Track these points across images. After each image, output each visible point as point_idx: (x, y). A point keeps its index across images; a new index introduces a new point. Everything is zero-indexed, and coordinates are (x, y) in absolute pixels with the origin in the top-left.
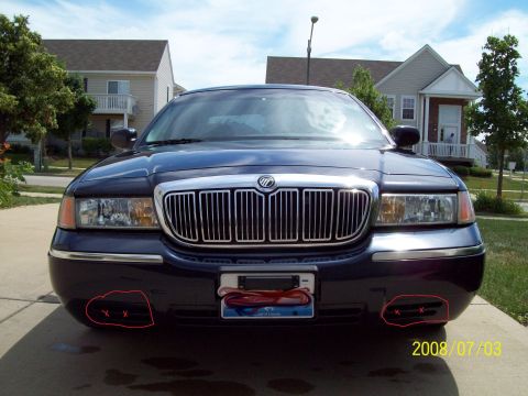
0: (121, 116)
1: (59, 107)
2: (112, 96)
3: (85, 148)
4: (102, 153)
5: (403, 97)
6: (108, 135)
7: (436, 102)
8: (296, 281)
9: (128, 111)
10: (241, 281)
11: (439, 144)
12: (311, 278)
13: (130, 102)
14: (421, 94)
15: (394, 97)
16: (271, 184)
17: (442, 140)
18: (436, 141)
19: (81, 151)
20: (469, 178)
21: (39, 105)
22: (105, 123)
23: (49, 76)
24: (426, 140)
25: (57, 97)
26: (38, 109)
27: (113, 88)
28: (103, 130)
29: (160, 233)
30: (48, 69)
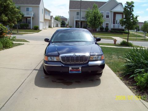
0: (30, 17)
1: (17, 19)
2: (27, 12)
3: (20, 26)
4: (25, 28)
5: (106, 12)
6: (27, 23)
7: (115, 13)
8: (79, 68)
9: (32, 16)
10: (72, 68)
11: (116, 25)
12: (81, 68)
13: (32, 14)
14: (111, 11)
15: (104, 12)
16: (75, 55)
17: (116, 23)
18: (115, 24)
19: (20, 27)
20: (123, 34)
21: (12, 18)
22: (25, 19)
23: (15, 11)
24: (112, 24)
25: (17, 16)
26: (12, 20)
27: (28, 10)
28: (25, 21)
29: (60, 62)
30: (15, 9)
